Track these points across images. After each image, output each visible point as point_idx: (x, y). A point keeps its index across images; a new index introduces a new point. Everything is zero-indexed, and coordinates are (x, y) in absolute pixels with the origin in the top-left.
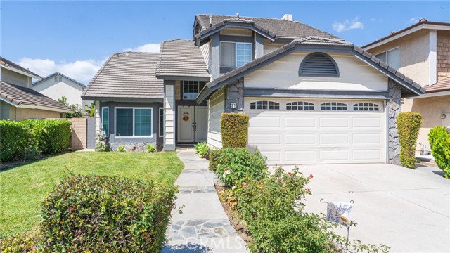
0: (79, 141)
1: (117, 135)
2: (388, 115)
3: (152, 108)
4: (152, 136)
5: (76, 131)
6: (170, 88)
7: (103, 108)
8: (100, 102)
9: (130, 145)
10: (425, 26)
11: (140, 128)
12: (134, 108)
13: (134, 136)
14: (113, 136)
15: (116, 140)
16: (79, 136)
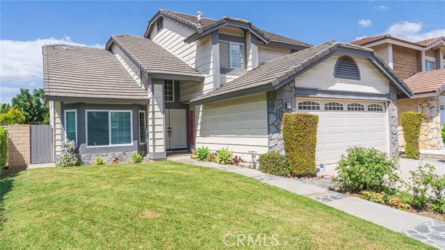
0: (19, 154)
1: (89, 145)
2: (390, 114)
3: (131, 111)
4: (132, 144)
5: (14, 143)
6: (159, 88)
7: (66, 111)
8: (62, 103)
9: (107, 155)
10: (389, 41)
11: (118, 135)
12: (110, 111)
13: (110, 145)
14: (85, 146)
15: (88, 151)
16: (19, 148)
